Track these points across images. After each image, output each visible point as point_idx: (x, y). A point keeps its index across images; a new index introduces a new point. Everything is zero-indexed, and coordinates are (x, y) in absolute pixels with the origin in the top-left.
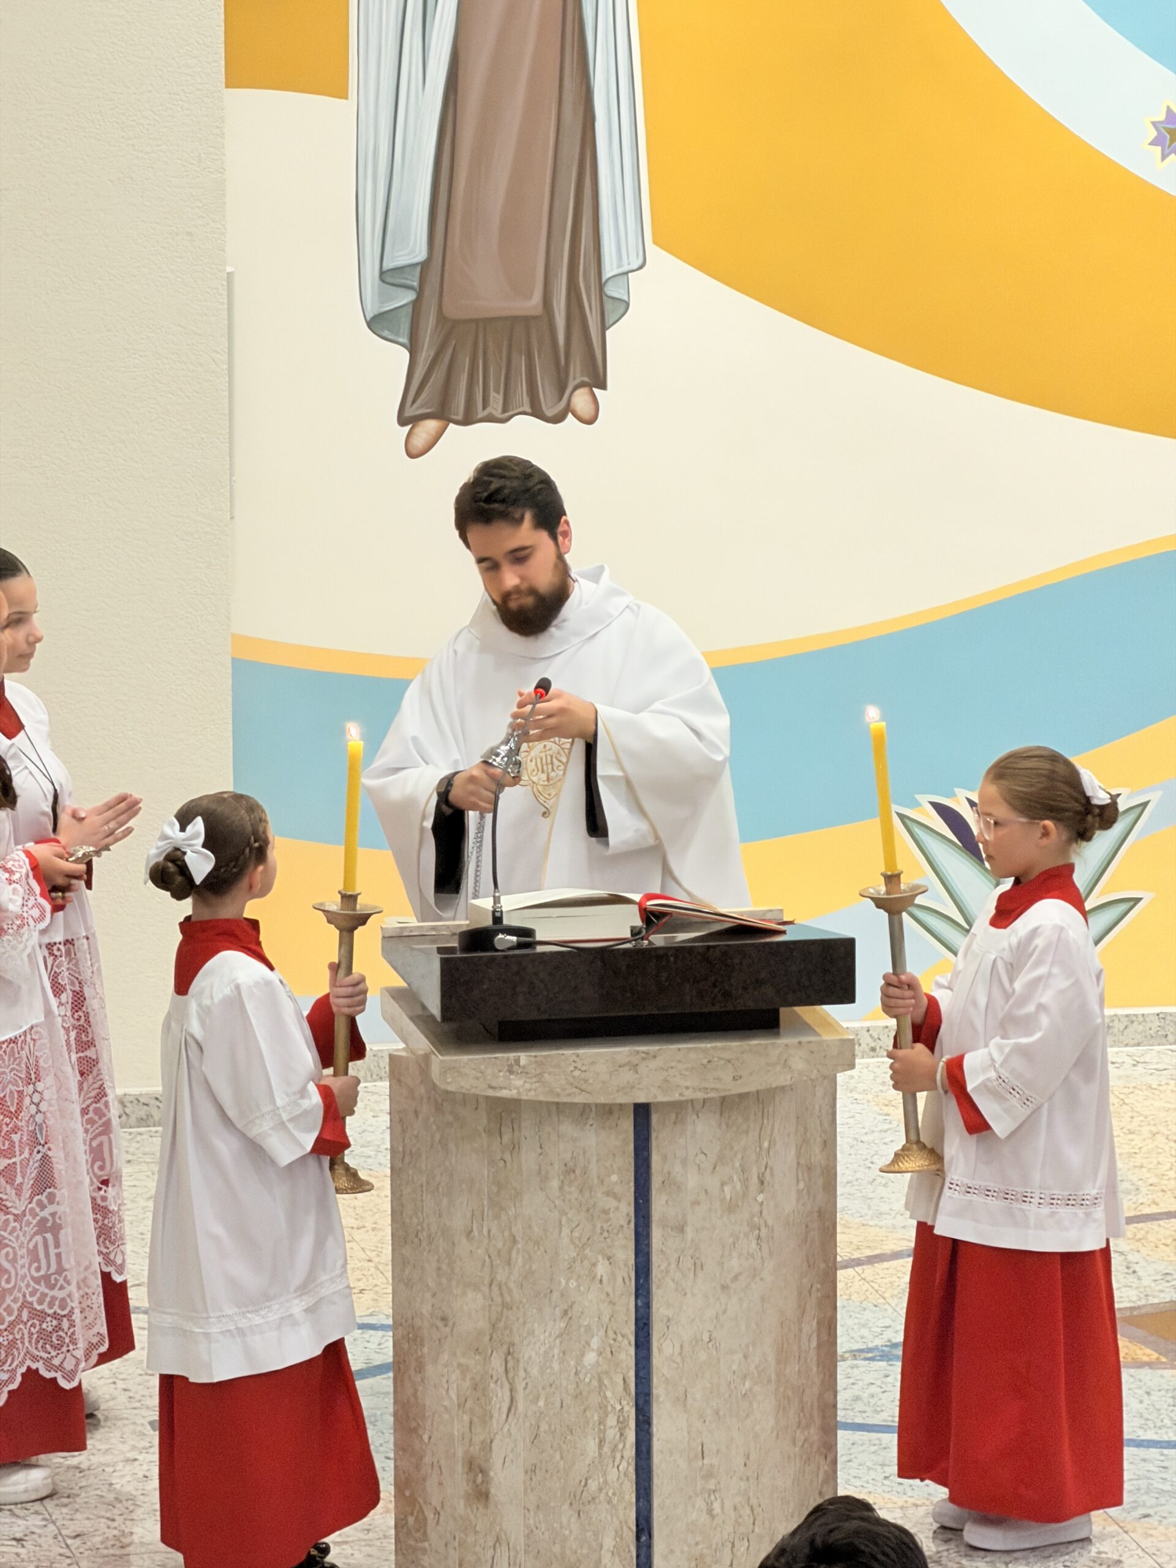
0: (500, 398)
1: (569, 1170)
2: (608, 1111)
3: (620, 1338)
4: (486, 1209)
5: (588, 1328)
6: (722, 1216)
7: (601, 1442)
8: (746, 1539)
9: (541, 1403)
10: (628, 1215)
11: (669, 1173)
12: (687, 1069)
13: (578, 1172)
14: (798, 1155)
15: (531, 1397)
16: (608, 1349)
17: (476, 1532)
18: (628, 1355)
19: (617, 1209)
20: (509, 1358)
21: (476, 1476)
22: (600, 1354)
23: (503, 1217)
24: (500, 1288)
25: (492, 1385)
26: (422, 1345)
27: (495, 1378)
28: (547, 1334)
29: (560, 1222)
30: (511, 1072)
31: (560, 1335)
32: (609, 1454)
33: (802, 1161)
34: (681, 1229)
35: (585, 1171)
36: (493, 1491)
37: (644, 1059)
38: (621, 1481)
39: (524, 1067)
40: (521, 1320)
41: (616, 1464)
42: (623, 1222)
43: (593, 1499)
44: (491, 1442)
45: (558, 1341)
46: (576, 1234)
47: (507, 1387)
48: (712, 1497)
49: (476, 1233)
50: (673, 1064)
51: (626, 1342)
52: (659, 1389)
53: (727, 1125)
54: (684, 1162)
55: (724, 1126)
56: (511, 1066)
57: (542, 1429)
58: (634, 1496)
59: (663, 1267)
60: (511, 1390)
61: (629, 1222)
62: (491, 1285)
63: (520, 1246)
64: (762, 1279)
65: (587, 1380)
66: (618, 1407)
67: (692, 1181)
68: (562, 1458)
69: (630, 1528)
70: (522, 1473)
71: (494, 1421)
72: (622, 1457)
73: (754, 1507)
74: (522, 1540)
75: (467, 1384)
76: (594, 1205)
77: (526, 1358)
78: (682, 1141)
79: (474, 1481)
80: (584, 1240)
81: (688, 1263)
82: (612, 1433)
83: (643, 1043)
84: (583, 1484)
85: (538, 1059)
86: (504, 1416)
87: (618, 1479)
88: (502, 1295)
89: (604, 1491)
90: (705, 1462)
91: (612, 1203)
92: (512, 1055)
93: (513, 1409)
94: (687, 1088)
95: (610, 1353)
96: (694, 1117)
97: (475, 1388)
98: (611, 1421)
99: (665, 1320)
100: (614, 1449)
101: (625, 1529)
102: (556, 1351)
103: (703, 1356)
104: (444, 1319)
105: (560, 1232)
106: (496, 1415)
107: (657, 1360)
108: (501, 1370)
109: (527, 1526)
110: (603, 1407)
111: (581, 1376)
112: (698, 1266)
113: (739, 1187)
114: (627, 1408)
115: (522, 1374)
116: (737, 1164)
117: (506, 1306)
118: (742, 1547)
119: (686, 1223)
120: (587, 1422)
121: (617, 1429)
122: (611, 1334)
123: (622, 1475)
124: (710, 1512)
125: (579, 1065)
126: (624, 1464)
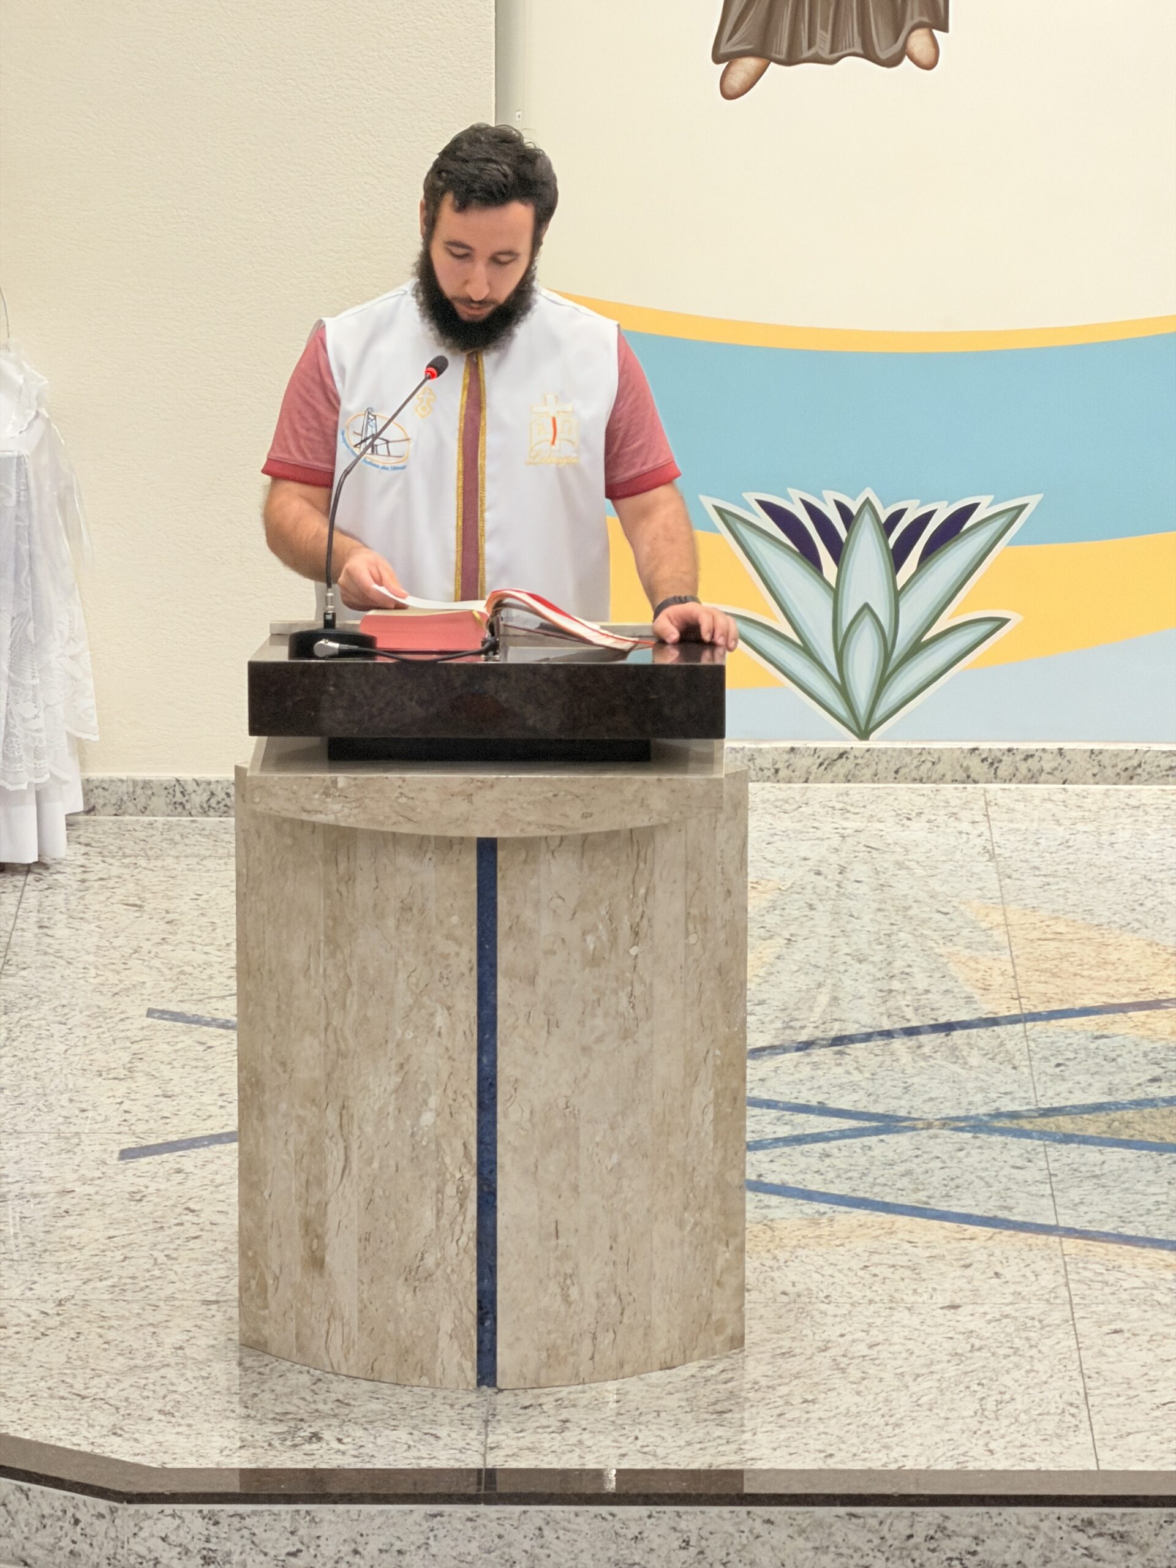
0: (829, 36)
1: (406, 908)
2: (447, 845)
3: (460, 1099)
4: (322, 944)
5: (426, 1084)
6: (584, 969)
7: (439, 1213)
8: (611, 1332)
9: (376, 1165)
10: (470, 962)
11: (518, 917)
12: (529, 803)
13: (415, 911)
14: (688, 906)
15: (366, 1157)
16: (447, 1110)
17: (312, 1304)
18: (469, 1117)
19: (457, 954)
20: (344, 1112)
21: (312, 1241)
22: (438, 1115)
23: (339, 956)
24: (335, 1033)
25: (327, 1141)
26: (263, 1092)
27: (330, 1134)
28: (382, 1089)
29: (396, 964)
30: (327, 794)
31: (396, 1091)
32: (448, 1226)
33: (694, 911)
34: (532, 981)
35: (422, 911)
36: (327, 1259)
37: (480, 788)
38: (460, 1257)
39: (342, 790)
40: (356, 1072)
41: (456, 1238)
42: (464, 969)
43: (430, 1275)
44: (326, 1204)
45: (394, 1096)
46: (413, 980)
47: (341, 1145)
48: (569, 1282)
49: (312, 972)
50: (515, 796)
51: (467, 1103)
52: (504, 1157)
53: (591, 867)
54: (537, 905)
55: (586, 869)
56: (327, 788)
57: (376, 1194)
58: (475, 1274)
59: (510, 1021)
60: (346, 1148)
61: (471, 969)
62: (326, 1029)
63: (355, 988)
64: (635, 1042)
65: (424, 1143)
66: (458, 1176)
67: (546, 926)
68: (397, 1229)
69: (470, 1311)
70: (356, 1241)
71: (329, 1181)
72: (462, 1231)
73: (623, 1297)
74: (356, 1315)
75: (303, 1138)
76: (433, 948)
77: (361, 1112)
78: (533, 882)
79: (311, 1248)
80: (422, 985)
81: (539, 1019)
82: (451, 1204)
83: (480, 771)
84: (419, 1258)
85: (358, 782)
86: (339, 1177)
87: (457, 1255)
88: (337, 1042)
89: (442, 1267)
90: (560, 1241)
91: (451, 948)
92: (328, 776)
93: (347, 1171)
94: (529, 824)
95: (449, 1116)
96: (549, 856)
97: (312, 1141)
98: (450, 1190)
99: (512, 1079)
100: (452, 1223)
101: (465, 1310)
102: (391, 1109)
103: (559, 1124)
104: (283, 1064)
105: (396, 975)
106: (331, 1175)
107: (502, 1126)
108: (337, 1124)
109: (361, 1301)
110: (441, 1173)
111: (418, 1138)
112: (552, 1024)
113: (605, 938)
114: (467, 1177)
115: (356, 1131)
116: (603, 912)
117: (340, 1054)
118: (606, 1339)
119: (536, 973)
120: (423, 1188)
121: (456, 1200)
122: (450, 1092)
123: (461, 1251)
124: (566, 1299)
125: (405, 790)
126: (464, 1239)
